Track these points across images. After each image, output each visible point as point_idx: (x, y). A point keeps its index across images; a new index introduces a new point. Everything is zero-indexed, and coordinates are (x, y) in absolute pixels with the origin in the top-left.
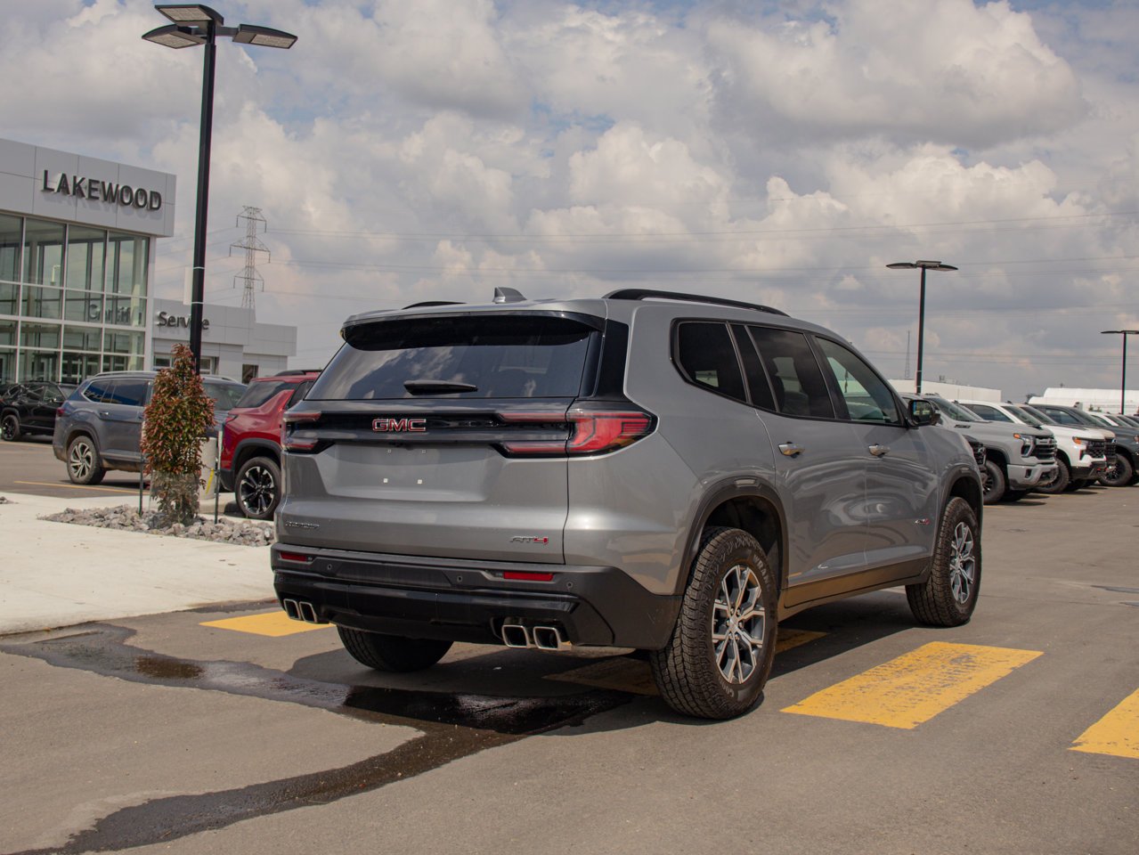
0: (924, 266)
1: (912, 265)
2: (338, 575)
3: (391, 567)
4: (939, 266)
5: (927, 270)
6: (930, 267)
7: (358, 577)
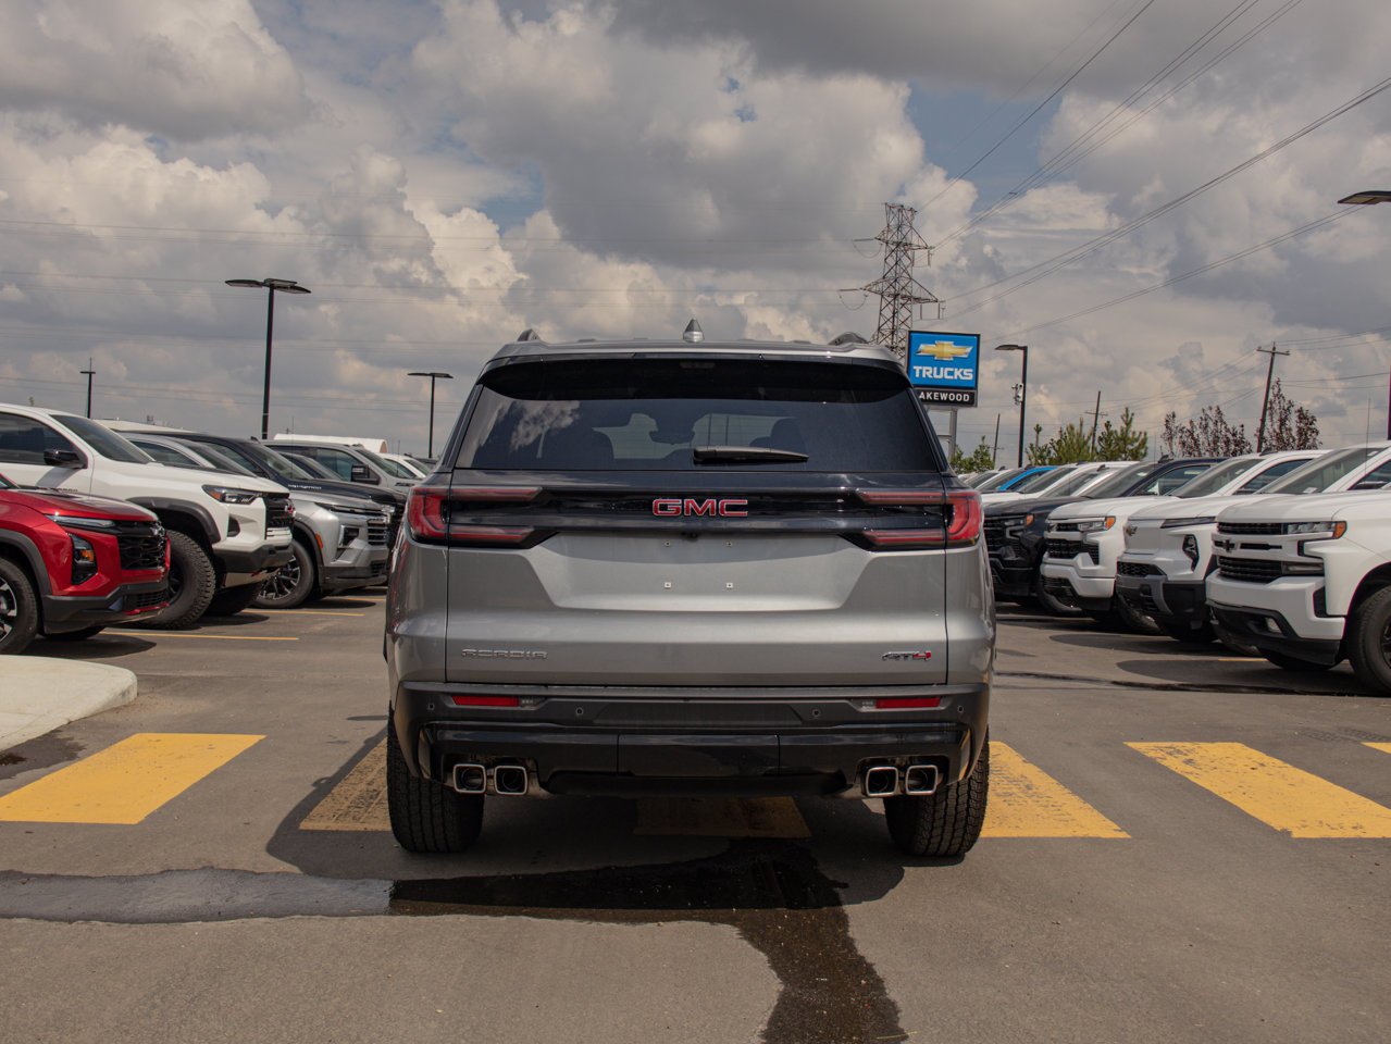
0: (272, 285)
1: (258, 284)
2: (597, 722)
3: (695, 704)
4: (293, 287)
5: (275, 291)
6: (279, 287)
7: (638, 722)
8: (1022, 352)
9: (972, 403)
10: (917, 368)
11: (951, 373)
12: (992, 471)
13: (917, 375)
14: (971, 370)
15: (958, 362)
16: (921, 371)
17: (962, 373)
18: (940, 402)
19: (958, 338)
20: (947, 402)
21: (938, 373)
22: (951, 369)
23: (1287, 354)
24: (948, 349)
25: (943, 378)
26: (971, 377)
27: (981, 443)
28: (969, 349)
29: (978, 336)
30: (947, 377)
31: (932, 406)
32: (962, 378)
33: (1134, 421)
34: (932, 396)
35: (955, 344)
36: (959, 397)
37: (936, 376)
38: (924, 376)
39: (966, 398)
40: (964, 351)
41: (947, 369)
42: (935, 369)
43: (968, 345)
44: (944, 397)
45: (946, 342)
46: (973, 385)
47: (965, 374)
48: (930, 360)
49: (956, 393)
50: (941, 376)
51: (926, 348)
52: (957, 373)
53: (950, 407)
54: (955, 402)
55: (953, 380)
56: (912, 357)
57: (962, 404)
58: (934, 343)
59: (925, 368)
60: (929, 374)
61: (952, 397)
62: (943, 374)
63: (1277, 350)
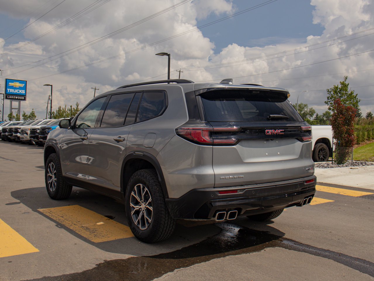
8: (51, 86)
9: (25, 99)
10: (9, 89)
11: (18, 91)
12: (34, 120)
13: (9, 91)
14: (24, 91)
15: (20, 88)
16: (10, 90)
17: (22, 91)
18: (15, 99)
19: (21, 82)
20: (18, 99)
21: (15, 91)
22: (19, 90)
23: (98, 89)
24: (18, 84)
25: (16, 93)
26: (24, 92)
27: (32, 111)
28: (24, 85)
29: (26, 81)
30: (17, 92)
31: (13, 100)
32: (22, 92)
33: (79, 106)
34: (13, 97)
35: (20, 83)
36: (21, 98)
37: (14, 92)
38: (11, 92)
39: (23, 98)
40: (22, 85)
41: (17, 90)
42: (14, 90)
43: (24, 84)
44: (17, 98)
45: (17, 83)
46: (25, 95)
47: (23, 91)
48: (12, 87)
49: (20, 97)
50: (16, 92)
51: (11, 84)
52: (20, 91)
53: (18, 100)
54: (20, 99)
55: (19, 93)
56: (7, 86)
57: (22, 100)
58: (13, 83)
59: (11, 89)
60: (12, 91)
61: (19, 98)
62: (16, 91)
63: (96, 88)
